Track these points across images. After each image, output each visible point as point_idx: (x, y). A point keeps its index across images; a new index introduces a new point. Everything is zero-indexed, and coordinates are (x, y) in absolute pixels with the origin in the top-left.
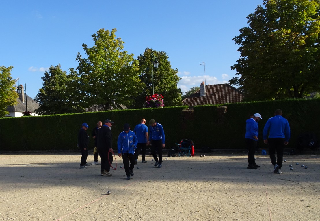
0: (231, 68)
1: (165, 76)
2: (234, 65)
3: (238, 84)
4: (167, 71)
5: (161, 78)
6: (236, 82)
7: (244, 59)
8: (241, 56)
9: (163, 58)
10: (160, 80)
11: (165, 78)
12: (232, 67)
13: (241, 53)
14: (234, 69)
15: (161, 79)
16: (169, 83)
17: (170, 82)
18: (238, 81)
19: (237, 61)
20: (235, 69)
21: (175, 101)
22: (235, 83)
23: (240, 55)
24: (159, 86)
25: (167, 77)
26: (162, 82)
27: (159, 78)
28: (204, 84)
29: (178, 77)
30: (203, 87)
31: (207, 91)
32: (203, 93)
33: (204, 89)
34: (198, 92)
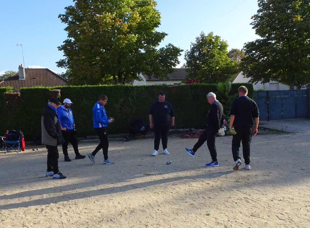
0: (58, 49)
2: (62, 46)
3: (66, 67)
6: (65, 65)
7: (71, 40)
8: (68, 37)
12: (59, 47)
13: (69, 33)
14: (61, 50)
18: (66, 64)
19: (64, 42)
20: (63, 51)
22: (63, 65)
23: (67, 35)
30: (22, 70)
31: (26, 75)
32: (22, 77)
33: (23, 72)
34: (16, 75)
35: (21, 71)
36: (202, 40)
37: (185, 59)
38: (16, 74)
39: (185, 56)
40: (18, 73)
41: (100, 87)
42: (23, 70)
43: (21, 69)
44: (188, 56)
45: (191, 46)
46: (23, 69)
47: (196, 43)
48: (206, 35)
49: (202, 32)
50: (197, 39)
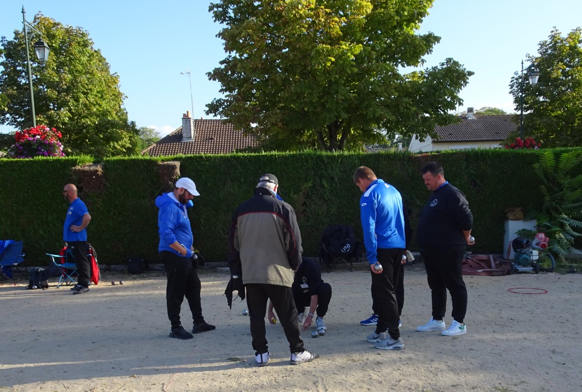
1: (84, 87)
4: (88, 76)
5: (75, 91)
9: (79, 43)
10: (73, 97)
11: (84, 93)
15: (73, 93)
16: (94, 105)
17: (96, 102)
21: (114, 148)
24: (70, 110)
25: (90, 89)
26: (77, 100)
27: (68, 91)
28: (190, 116)
29: (119, 93)
30: (188, 123)
31: (197, 132)
32: (189, 136)
33: (190, 126)
34: (178, 133)
35: (186, 124)
36: (554, 47)
37: (510, 93)
38: (179, 131)
39: (512, 86)
40: (182, 129)
41: (263, 156)
42: (190, 123)
43: (186, 121)
44: (517, 87)
45: (522, 63)
46: (190, 121)
47: (540, 56)
48: (564, 35)
49: (553, 29)
50: (542, 45)
